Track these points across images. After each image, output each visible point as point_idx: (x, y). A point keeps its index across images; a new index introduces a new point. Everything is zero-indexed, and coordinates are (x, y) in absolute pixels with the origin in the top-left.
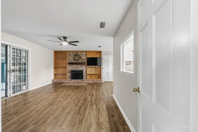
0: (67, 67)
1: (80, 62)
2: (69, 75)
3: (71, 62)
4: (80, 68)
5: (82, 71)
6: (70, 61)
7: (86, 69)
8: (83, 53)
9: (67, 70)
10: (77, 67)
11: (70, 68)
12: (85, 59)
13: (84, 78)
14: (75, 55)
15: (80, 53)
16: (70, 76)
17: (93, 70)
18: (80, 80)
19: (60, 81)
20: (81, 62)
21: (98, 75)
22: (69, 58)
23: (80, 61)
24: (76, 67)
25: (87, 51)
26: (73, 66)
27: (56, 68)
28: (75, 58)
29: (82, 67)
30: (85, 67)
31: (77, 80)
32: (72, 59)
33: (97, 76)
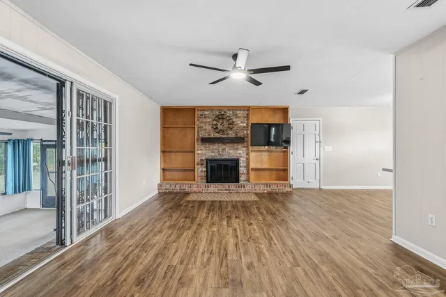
0: (197, 147)
1: (229, 136)
2: (200, 170)
3: (207, 136)
4: (232, 151)
5: (237, 161)
6: (203, 134)
7: (248, 154)
8: (238, 112)
9: (196, 157)
10: (224, 149)
11: (204, 152)
12: (244, 127)
13: (242, 178)
14: (217, 116)
15: (230, 113)
16: (204, 174)
17: (265, 156)
18: (233, 186)
19: (178, 187)
20: (233, 136)
21: (277, 170)
22: (202, 125)
23: (231, 134)
24: (220, 149)
25: (249, 107)
26: (212, 147)
27: (163, 152)
28: (217, 125)
29: (237, 149)
30: (245, 149)
31: (226, 185)
32: (209, 127)
33: (274, 173)
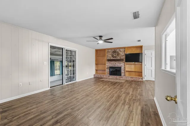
0: (106, 63)
1: (118, 59)
2: (107, 71)
3: (110, 59)
4: (118, 64)
5: (120, 68)
6: (109, 58)
7: (125, 65)
8: (121, 50)
9: (106, 66)
10: (116, 63)
11: (109, 64)
12: (123, 55)
13: (123, 74)
14: (113, 52)
15: (118, 50)
16: (109, 72)
17: (133, 66)
18: (118, 77)
19: (100, 76)
20: (119, 58)
21: (138, 72)
22: (108, 55)
23: (118, 58)
24: (114, 63)
25: (125, 47)
26: (111, 63)
27: (96, 64)
28: (113, 55)
29: (121, 63)
30: (124, 63)
31: (115, 77)
32: (110, 56)
